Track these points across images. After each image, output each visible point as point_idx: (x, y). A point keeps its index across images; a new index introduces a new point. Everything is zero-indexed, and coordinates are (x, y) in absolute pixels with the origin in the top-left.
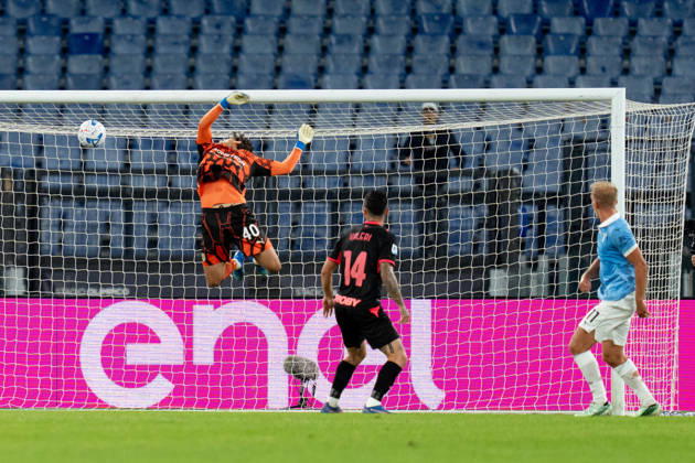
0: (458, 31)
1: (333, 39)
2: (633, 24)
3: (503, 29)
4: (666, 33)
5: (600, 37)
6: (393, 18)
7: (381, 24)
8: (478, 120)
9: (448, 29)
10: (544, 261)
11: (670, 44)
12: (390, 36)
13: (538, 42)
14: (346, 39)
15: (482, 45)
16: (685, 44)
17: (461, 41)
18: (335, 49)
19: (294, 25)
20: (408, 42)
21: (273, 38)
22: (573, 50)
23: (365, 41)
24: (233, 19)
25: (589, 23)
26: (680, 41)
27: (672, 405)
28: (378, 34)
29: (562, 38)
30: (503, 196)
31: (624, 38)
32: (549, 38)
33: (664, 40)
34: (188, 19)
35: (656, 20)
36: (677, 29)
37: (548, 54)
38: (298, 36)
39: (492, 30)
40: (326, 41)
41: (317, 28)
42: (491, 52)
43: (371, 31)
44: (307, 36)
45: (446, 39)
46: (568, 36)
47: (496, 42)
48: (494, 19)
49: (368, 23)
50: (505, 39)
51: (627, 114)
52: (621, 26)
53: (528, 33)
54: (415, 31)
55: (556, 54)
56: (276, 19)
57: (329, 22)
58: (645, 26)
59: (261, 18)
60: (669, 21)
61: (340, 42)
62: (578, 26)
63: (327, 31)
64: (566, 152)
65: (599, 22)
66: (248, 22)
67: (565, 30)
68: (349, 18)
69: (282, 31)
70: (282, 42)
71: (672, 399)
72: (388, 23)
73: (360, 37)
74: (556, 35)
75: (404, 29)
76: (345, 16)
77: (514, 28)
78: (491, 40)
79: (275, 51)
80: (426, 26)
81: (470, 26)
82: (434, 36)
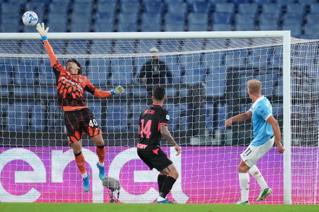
0: (165, 11)
1: (98, 15)
2: (260, 7)
3: (190, 10)
4: (277, 13)
5: (242, 14)
6: (130, 4)
7: (124, 7)
9: (160, 10)
10: (218, 134)
11: (280, 18)
12: (129, 14)
13: (209, 17)
14: (104, 15)
15: (178, 18)
16: (289, 18)
17: (167, 16)
18: (99, 21)
19: (76, 8)
20: (139, 17)
21: (65, 15)
22: (228, 21)
23: (115, 17)
24: (43, 4)
25: (236, 6)
26: (286, 16)
27: (315, 202)
28: (123, 13)
29: (222, 15)
30: (197, 99)
31: (255, 14)
32: (215, 15)
33: (277, 16)
34: (19, 5)
35: (272, 5)
36: (284, 10)
37: (215, 23)
38: (79, 14)
39: (183, 10)
40: (94, 17)
41: (89, 9)
42: (183, 22)
43: (118, 11)
44: (83, 14)
45: (159, 15)
46: (225, 13)
47: (186, 17)
48: (185, 5)
49: (116, 6)
50: (191, 16)
51: (291, 45)
52: (254, 8)
53: (203, 12)
54: (142, 11)
55: (219, 23)
56: (66, 5)
57: (95, 6)
58: (267, 8)
59: (59, 4)
60: (280, 6)
61: (101, 17)
62: (230, 8)
63: (94, 11)
64: (229, 76)
65: (241, 6)
66: (52, 6)
67: (223, 10)
68: (106, 4)
69: (70, 11)
70: (70, 17)
71: (315, 199)
72: (127, 6)
73: (112, 15)
74: (219, 13)
75: (136, 10)
76: (104, 3)
77: (195, 9)
78: (183, 16)
79: (66, 21)
80: (148, 8)
81: (172, 9)
82: (153, 14)
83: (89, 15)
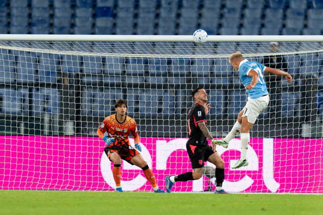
0: (287, 7)
1: (225, 10)
3: (309, 6)
7: (250, 4)
8: (297, 51)
9: (283, 6)
12: (254, 9)
14: (232, 10)
15: (299, 14)
17: (289, 12)
18: (227, 15)
19: (207, 3)
20: (263, 12)
21: (196, 9)
23: (242, 12)
28: (248, 8)
30: (309, 88)
38: (209, 9)
39: (304, 6)
40: (222, 12)
41: (218, 5)
42: (303, 17)
43: (244, 7)
44: (213, 9)
45: (281, 11)
47: (306, 12)
48: (305, 1)
49: (243, 3)
50: (310, 11)
53: (322, 8)
54: (266, 6)
56: (198, 1)
57: (224, 2)
61: (229, 12)
63: (223, 6)
69: (201, 6)
70: (201, 11)
72: (253, 3)
73: (239, 10)
75: (261, 6)
77: (314, 5)
78: (303, 11)
79: (198, 16)
80: (271, 5)
81: (293, 5)
82: (275, 9)
83: (218, 10)
